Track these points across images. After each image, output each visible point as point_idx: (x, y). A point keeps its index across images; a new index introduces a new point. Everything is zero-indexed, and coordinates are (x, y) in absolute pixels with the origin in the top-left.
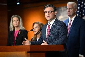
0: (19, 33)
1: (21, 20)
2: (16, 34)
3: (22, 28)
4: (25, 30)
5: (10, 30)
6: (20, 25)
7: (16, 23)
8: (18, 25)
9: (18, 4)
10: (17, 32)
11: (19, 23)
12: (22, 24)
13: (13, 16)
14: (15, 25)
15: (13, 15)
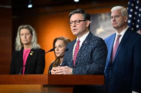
0: (31, 54)
1: (34, 33)
3: (35, 45)
4: (41, 49)
6: (33, 40)
7: (25, 38)
8: (28, 41)
9: (30, 6)
11: (31, 38)
12: (36, 39)
13: (21, 27)
14: (24, 42)
15: (20, 25)
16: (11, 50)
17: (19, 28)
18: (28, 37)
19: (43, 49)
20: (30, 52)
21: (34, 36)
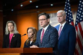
0: (14, 36)
1: (15, 25)
2: (11, 37)
3: (16, 32)
4: (19, 34)
5: (6, 34)
6: (14, 29)
7: (11, 28)
9: (12, 10)
10: (11, 36)
11: (13, 28)
13: (8, 22)
14: (10, 30)
16: (3, 34)
17: (7, 22)
18: (12, 27)
19: (20, 34)
20: (13, 35)
21: (15, 27)
